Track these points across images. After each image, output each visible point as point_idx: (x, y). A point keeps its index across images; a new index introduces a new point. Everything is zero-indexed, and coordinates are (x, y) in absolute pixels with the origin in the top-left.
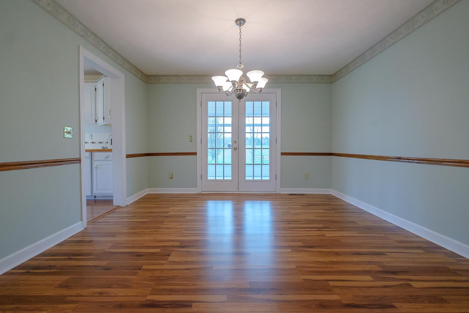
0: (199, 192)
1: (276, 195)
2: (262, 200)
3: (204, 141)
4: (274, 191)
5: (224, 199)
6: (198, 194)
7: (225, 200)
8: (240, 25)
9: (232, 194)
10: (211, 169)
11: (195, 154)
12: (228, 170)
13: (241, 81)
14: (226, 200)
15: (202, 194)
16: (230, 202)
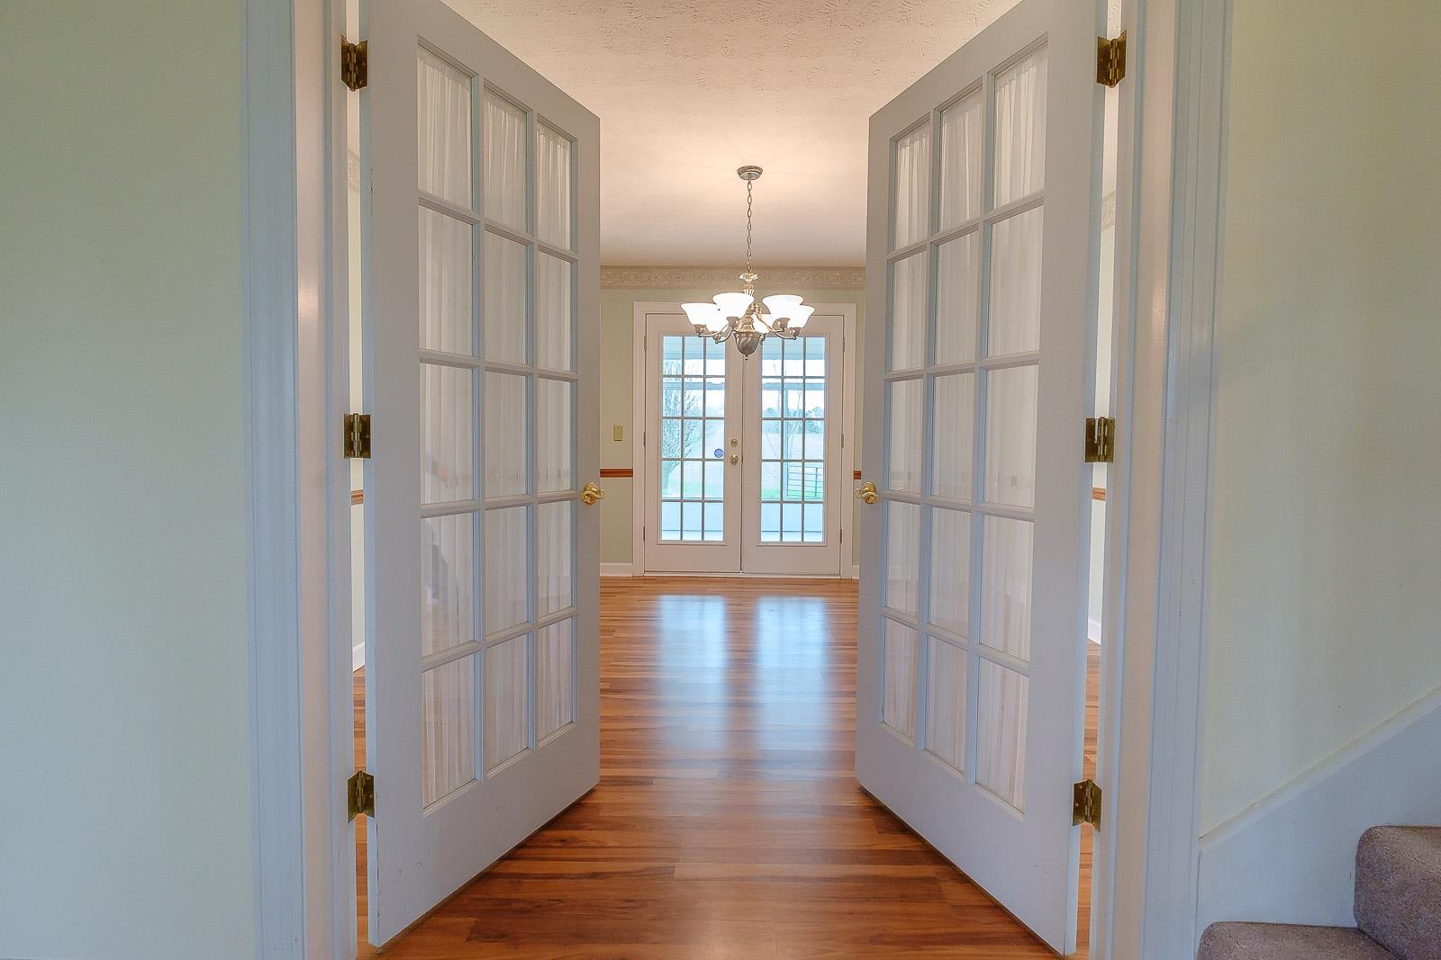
0: (639, 573)
1: (839, 583)
2: (801, 596)
3: (653, 441)
4: (836, 572)
5: (703, 592)
6: (634, 579)
7: (707, 594)
8: (750, 178)
9: (725, 580)
10: (669, 513)
11: (628, 473)
12: (716, 514)
13: (750, 312)
14: (710, 594)
15: (646, 580)
16: (720, 598)
